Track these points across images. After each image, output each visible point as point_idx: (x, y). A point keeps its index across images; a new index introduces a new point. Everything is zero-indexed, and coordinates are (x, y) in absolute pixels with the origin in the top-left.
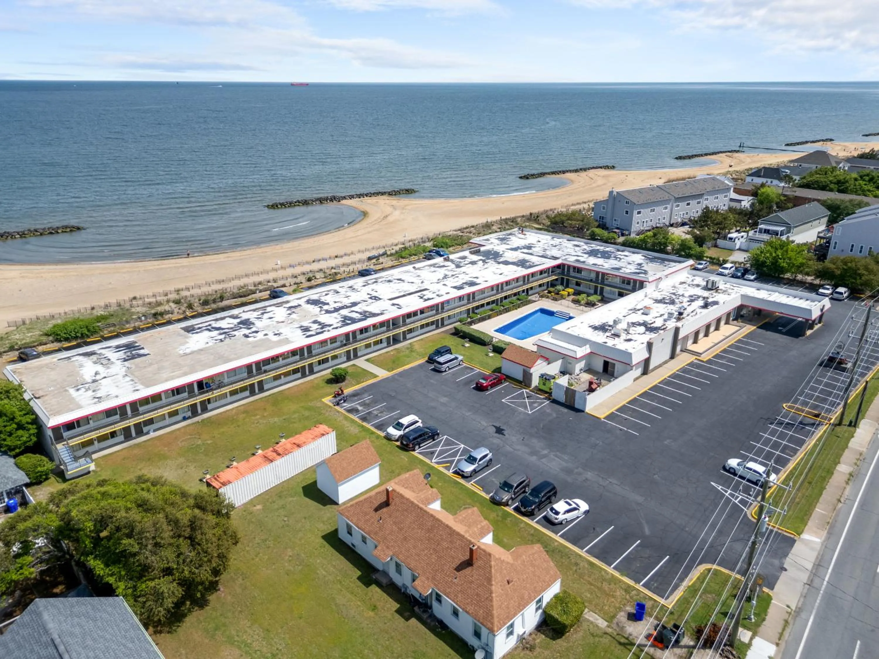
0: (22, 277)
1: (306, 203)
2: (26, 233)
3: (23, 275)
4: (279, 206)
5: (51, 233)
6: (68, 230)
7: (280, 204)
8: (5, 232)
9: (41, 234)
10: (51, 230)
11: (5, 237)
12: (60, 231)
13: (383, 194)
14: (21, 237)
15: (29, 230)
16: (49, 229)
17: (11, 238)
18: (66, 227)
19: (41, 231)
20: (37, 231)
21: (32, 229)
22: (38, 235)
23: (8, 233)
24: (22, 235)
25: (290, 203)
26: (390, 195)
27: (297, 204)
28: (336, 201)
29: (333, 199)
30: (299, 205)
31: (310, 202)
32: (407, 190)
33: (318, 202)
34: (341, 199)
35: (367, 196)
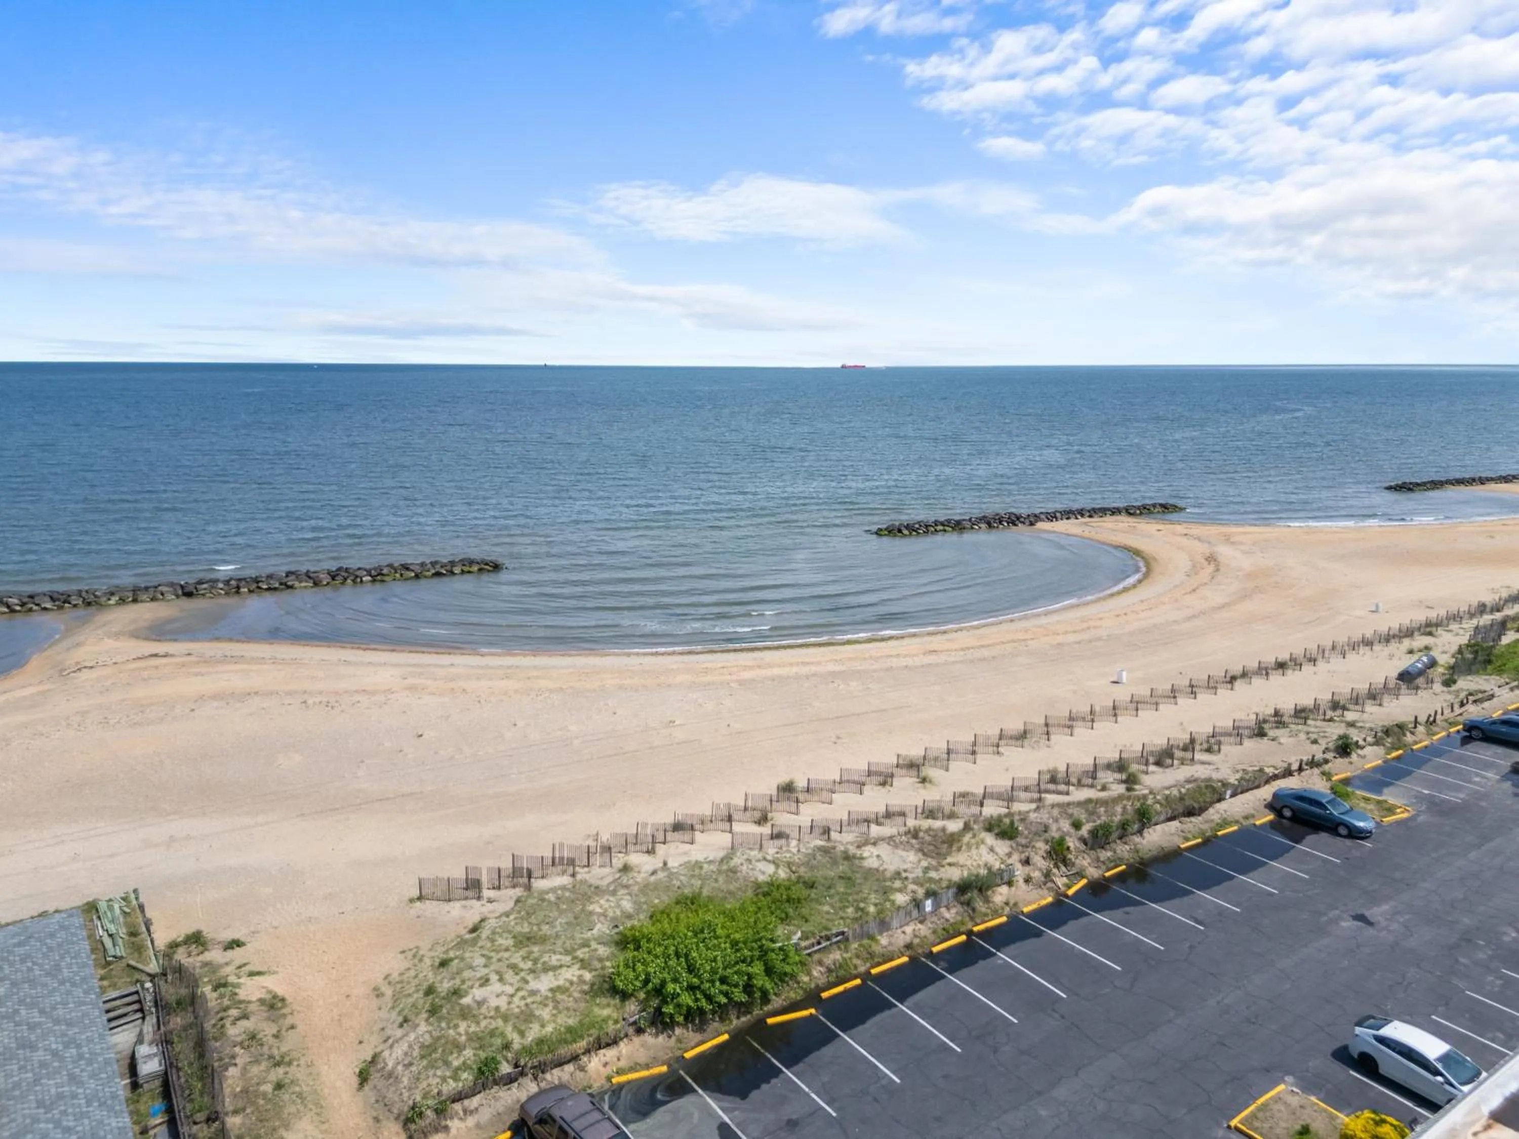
0: (412, 688)
1: (958, 526)
2: (385, 571)
3: (410, 681)
4: (906, 532)
5: (438, 574)
6: (475, 568)
7: (907, 527)
8: (340, 569)
9: (417, 576)
10: (438, 567)
11: (339, 579)
12: (457, 570)
13: (1115, 511)
14: (374, 581)
15: (390, 566)
16: (433, 564)
17: (354, 581)
18: (471, 562)
19: (418, 569)
20: (408, 569)
21: (396, 565)
22: (411, 578)
23: (347, 570)
24: (378, 576)
25: (927, 526)
26: (1131, 514)
27: (940, 528)
28: (1023, 523)
29: (1014, 520)
30: (945, 531)
31: (967, 525)
32: (1164, 507)
33: (983, 526)
34: (1033, 520)
35: (1082, 515)
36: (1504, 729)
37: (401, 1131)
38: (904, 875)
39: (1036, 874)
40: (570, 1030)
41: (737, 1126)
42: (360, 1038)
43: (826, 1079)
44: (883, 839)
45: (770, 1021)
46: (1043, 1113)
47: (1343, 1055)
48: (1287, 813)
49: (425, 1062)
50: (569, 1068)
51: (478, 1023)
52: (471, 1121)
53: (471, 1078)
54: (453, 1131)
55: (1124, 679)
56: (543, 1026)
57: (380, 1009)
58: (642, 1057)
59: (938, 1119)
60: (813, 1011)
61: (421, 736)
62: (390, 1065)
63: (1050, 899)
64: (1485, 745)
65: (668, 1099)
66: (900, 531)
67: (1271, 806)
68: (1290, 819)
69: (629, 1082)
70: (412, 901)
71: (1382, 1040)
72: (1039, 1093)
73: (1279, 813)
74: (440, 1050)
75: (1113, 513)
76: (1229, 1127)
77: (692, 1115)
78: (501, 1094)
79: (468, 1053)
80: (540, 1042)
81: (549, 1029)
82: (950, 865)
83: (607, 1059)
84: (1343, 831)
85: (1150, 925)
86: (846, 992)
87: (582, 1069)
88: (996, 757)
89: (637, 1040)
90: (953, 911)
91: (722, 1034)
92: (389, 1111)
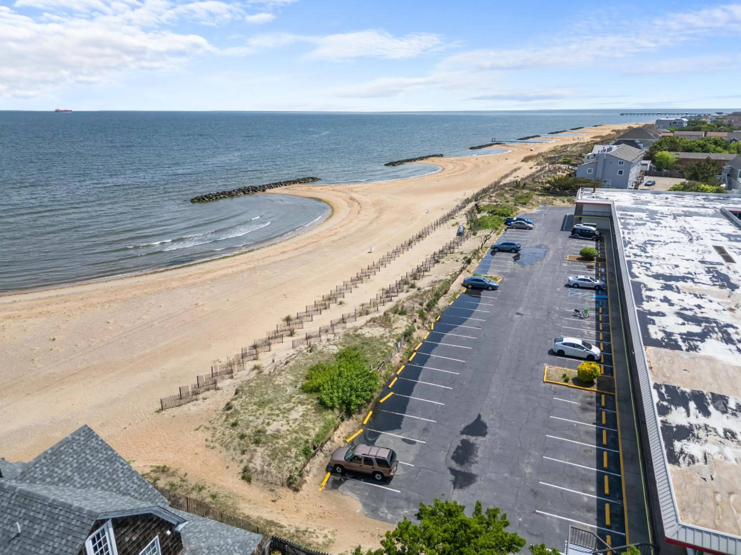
1: (230, 194)
4: (207, 199)
7: (207, 197)
25: (216, 196)
26: (300, 183)
27: (222, 196)
28: (259, 190)
29: (255, 190)
30: (225, 197)
31: (234, 193)
32: (313, 178)
33: (242, 193)
34: (263, 188)
35: (282, 185)
36: (505, 246)
37: (289, 489)
38: (385, 336)
39: (420, 325)
40: (324, 427)
41: (408, 437)
42: (226, 467)
43: (421, 412)
44: (363, 326)
45: (381, 401)
46: (494, 397)
47: (552, 353)
48: (470, 286)
49: (277, 461)
50: (329, 443)
51: (286, 438)
52: (311, 475)
53: (304, 458)
54: (308, 481)
55: (373, 251)
56: (314, 430)
57: (221, 452)
58: (350, 430)
59: (467, 411)
60: (392, 393)
61: (54, 339)
62: (259, 469)
63: (429, 333)
64: (500, 253)
65: (374, 439)
66: (204, 199)
67: (463, 285)
68: (471, 288)
69: (355, 438)
70: (158, 412)
71: (565, 344)
72: (487, 392)
73: (467, 287)
74: (280, 454)
75: (294, 183)
76: (544, 382)
77: (389, 441)
78: (314, 461)
79: (294, 450)
80: (318, 436)
81: (317, 430)
82: (396, 328)
83: (338, 435)
84: (490, 288)
85: (465, 332)
86: (395, 383)
87: (333, 441)
88: (356, 289)
89: (343, 424)
90: (405, 345)
91: (369, 412)
92: (276, 484)
